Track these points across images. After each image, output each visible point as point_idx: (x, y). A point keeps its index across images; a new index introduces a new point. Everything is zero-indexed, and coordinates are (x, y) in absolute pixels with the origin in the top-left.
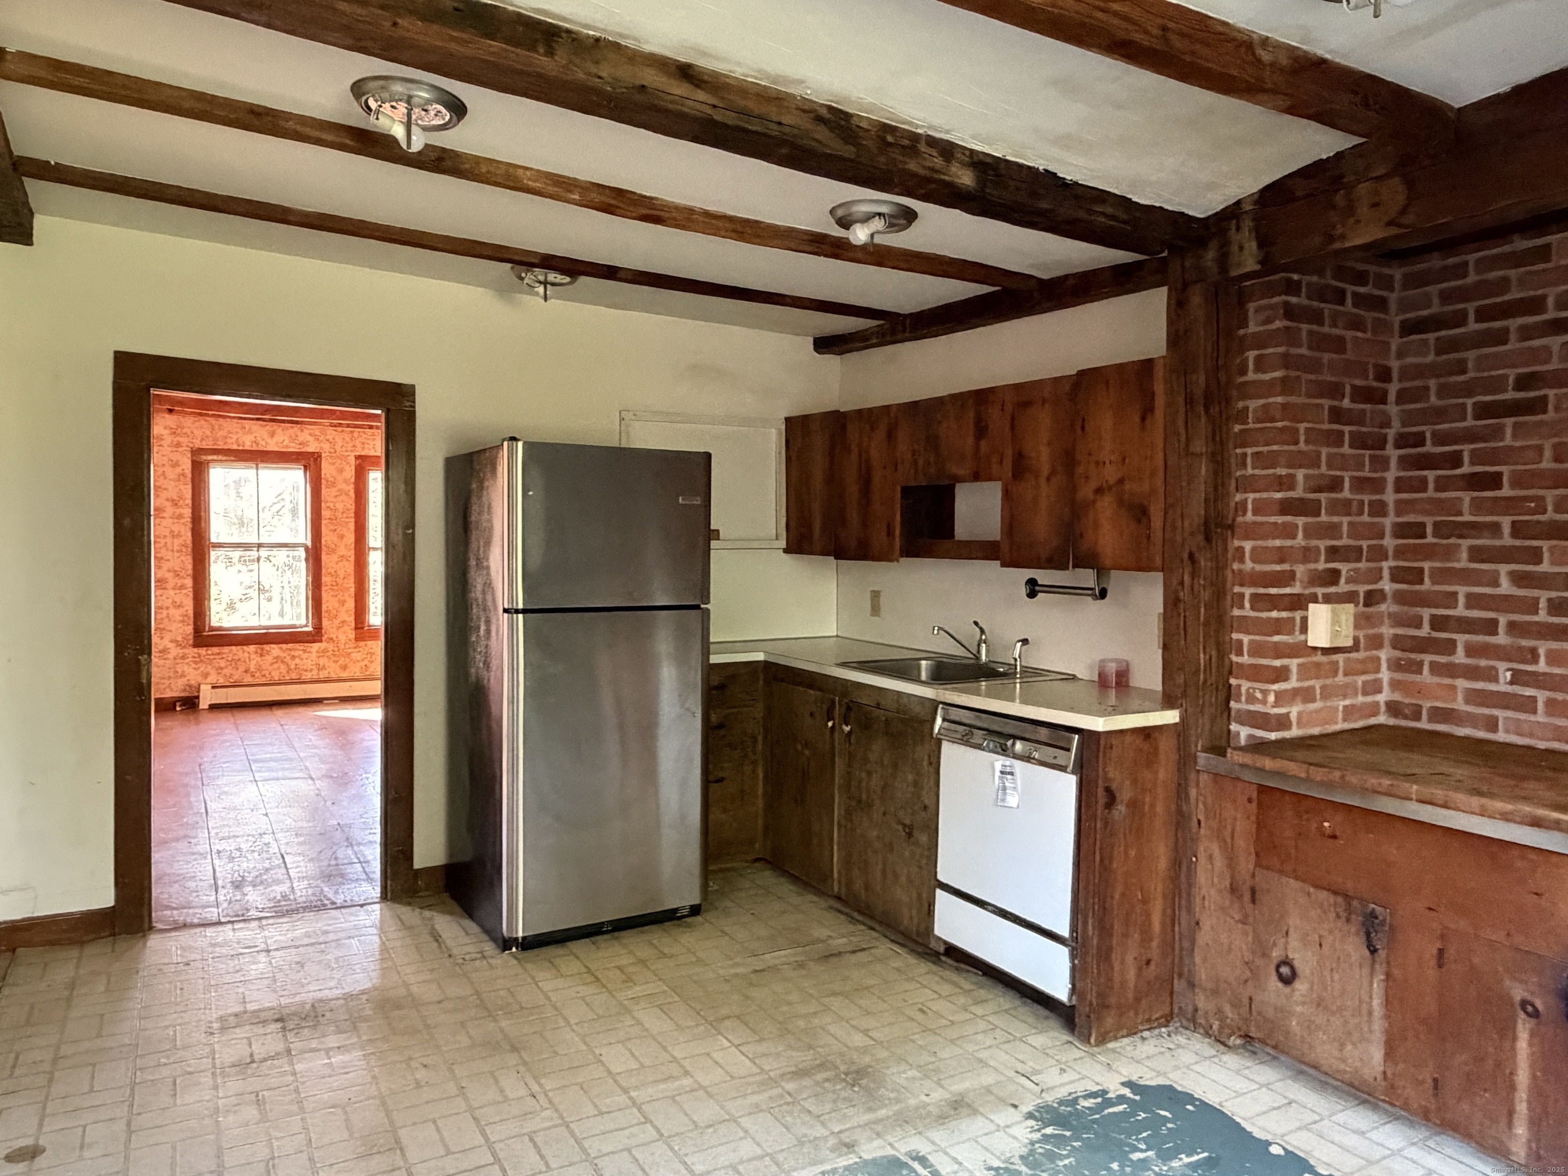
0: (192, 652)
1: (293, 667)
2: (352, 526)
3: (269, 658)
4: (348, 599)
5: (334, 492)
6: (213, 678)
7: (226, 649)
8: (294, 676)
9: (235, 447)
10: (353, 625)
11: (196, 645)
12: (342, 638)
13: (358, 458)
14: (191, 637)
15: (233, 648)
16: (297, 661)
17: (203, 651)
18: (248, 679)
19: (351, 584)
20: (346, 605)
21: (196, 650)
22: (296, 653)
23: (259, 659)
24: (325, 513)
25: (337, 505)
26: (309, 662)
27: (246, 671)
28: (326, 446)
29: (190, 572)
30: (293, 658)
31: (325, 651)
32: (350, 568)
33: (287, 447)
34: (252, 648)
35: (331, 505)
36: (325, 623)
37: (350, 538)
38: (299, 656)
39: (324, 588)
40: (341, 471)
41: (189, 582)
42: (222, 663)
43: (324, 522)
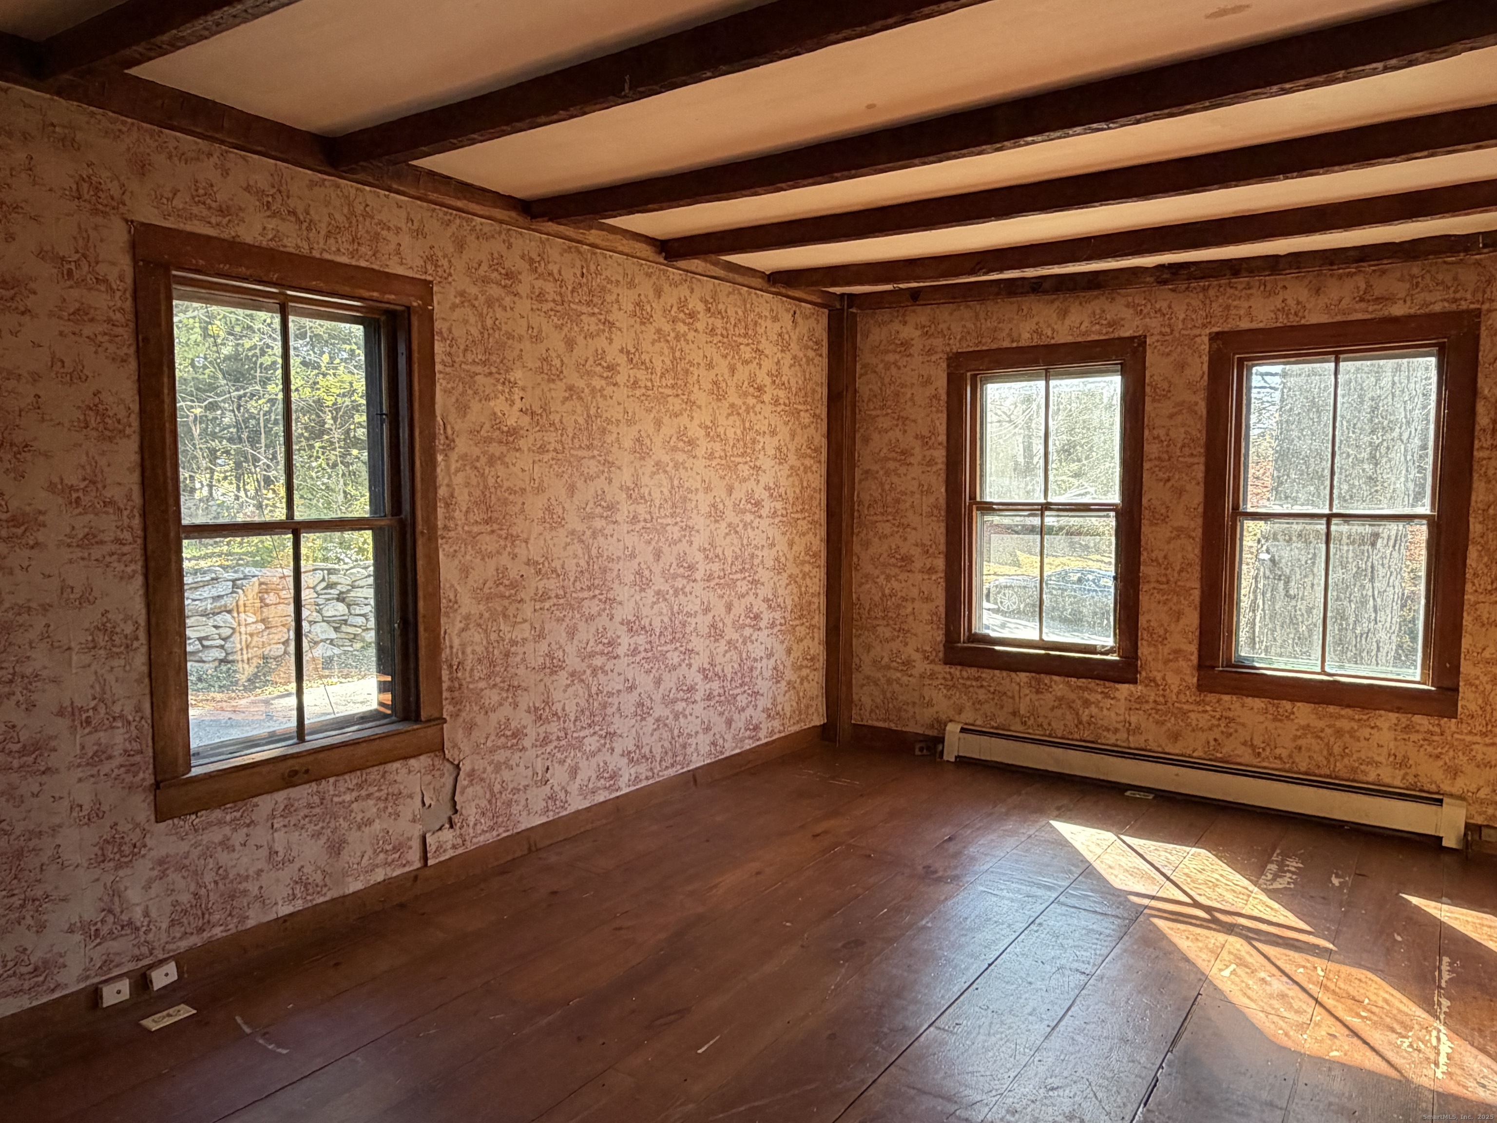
0: (940, 668)
1: (1085, 718)
2: (1199, 472)
3: (1048, 698)
4: (1187, 610)
5: (1167, 407)
6: (968, 716)
7: (986, 674)
8: (1086, 735)
9: (1006, 344)
10: (1195, 658)
11: (947, 662)
12: (1173, 681)
13: (1215, 337)
14: (941, 648)
15: (997, 672)
16: (1094, 710)
17: (956, 671)
18: (1017, 727)
19: (1193, 583)
20: (1183, 621)
21: (947, 668)
22: (1093, 697)
23: (1034, 697)
24: (1151, 449)
25: (1173, 434)
26: (1113, 715)
27: (1014, 714)
28: (1155, 324)
29: (943, 548)
30: (1087, 703)
31: (1141, 700)
32: (1192, 551)
33: (1087, 333)
34: (1023, 677)
35: (1162, 432)
36: (1144, 650)
37: (1196, 495)
38: (1097, 704)
39: (1144, 587)
40: (1181, 366)
41: (940, 563)
42: (982, 695)
43: (1146, 465)
